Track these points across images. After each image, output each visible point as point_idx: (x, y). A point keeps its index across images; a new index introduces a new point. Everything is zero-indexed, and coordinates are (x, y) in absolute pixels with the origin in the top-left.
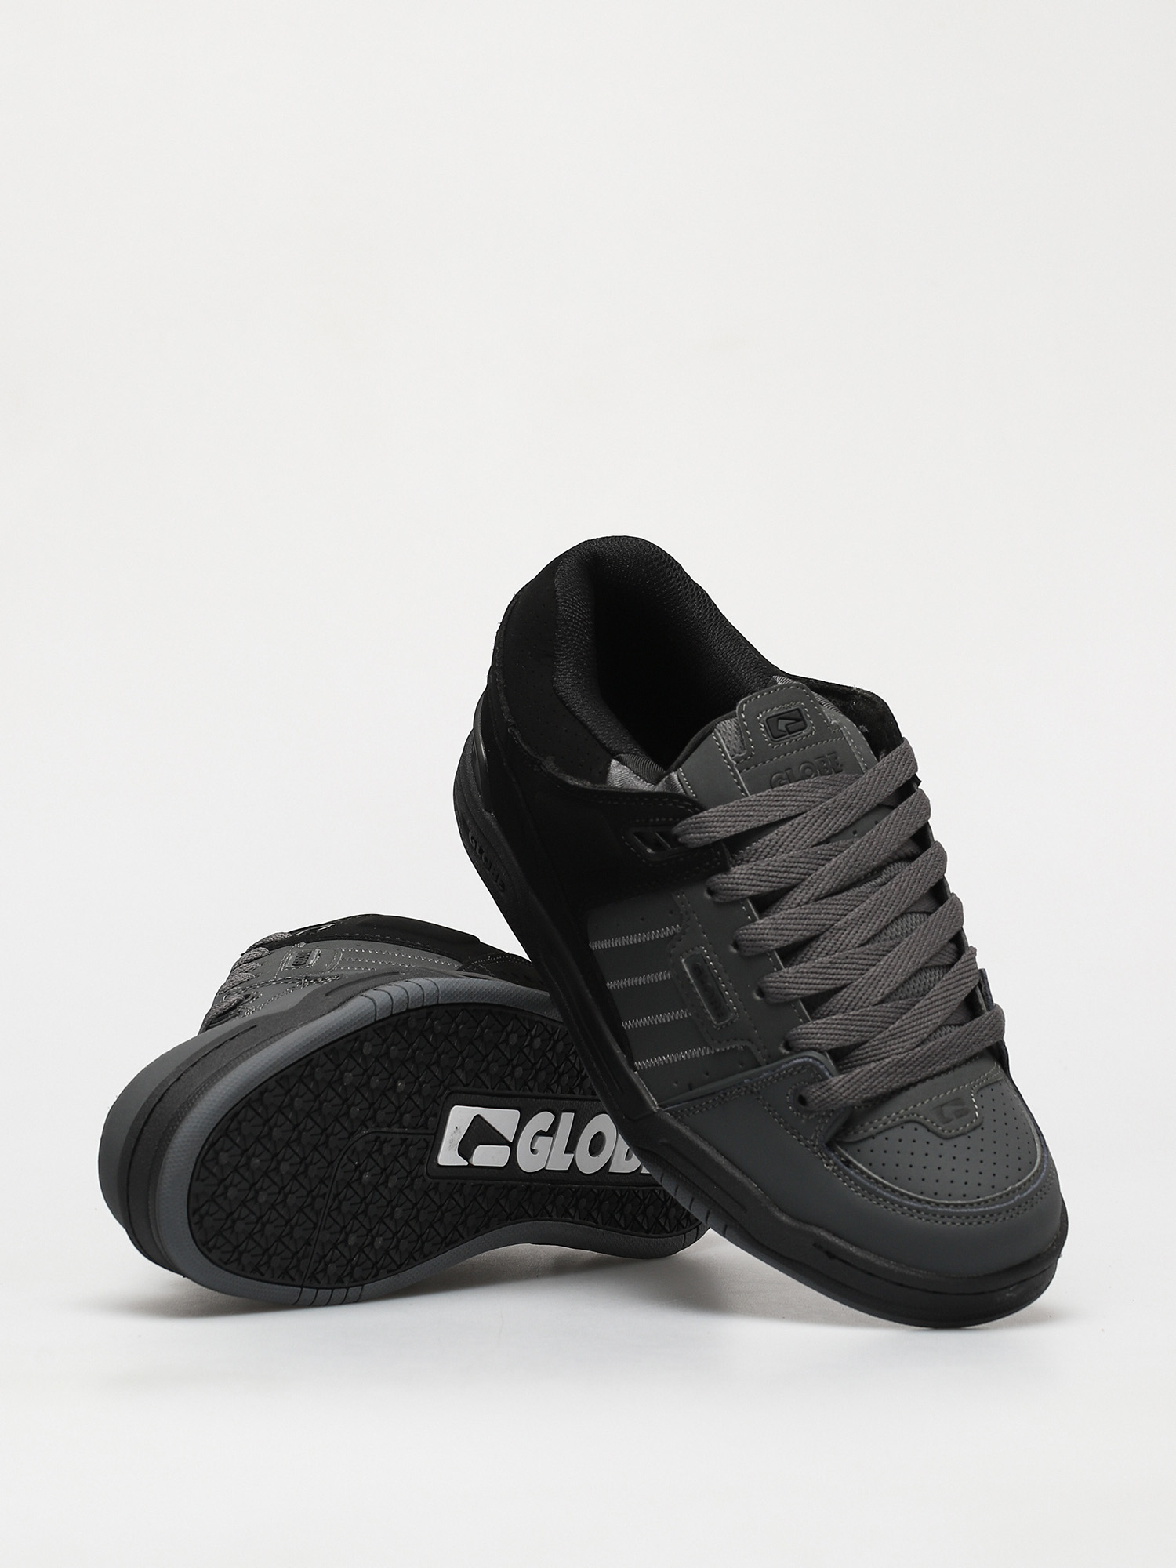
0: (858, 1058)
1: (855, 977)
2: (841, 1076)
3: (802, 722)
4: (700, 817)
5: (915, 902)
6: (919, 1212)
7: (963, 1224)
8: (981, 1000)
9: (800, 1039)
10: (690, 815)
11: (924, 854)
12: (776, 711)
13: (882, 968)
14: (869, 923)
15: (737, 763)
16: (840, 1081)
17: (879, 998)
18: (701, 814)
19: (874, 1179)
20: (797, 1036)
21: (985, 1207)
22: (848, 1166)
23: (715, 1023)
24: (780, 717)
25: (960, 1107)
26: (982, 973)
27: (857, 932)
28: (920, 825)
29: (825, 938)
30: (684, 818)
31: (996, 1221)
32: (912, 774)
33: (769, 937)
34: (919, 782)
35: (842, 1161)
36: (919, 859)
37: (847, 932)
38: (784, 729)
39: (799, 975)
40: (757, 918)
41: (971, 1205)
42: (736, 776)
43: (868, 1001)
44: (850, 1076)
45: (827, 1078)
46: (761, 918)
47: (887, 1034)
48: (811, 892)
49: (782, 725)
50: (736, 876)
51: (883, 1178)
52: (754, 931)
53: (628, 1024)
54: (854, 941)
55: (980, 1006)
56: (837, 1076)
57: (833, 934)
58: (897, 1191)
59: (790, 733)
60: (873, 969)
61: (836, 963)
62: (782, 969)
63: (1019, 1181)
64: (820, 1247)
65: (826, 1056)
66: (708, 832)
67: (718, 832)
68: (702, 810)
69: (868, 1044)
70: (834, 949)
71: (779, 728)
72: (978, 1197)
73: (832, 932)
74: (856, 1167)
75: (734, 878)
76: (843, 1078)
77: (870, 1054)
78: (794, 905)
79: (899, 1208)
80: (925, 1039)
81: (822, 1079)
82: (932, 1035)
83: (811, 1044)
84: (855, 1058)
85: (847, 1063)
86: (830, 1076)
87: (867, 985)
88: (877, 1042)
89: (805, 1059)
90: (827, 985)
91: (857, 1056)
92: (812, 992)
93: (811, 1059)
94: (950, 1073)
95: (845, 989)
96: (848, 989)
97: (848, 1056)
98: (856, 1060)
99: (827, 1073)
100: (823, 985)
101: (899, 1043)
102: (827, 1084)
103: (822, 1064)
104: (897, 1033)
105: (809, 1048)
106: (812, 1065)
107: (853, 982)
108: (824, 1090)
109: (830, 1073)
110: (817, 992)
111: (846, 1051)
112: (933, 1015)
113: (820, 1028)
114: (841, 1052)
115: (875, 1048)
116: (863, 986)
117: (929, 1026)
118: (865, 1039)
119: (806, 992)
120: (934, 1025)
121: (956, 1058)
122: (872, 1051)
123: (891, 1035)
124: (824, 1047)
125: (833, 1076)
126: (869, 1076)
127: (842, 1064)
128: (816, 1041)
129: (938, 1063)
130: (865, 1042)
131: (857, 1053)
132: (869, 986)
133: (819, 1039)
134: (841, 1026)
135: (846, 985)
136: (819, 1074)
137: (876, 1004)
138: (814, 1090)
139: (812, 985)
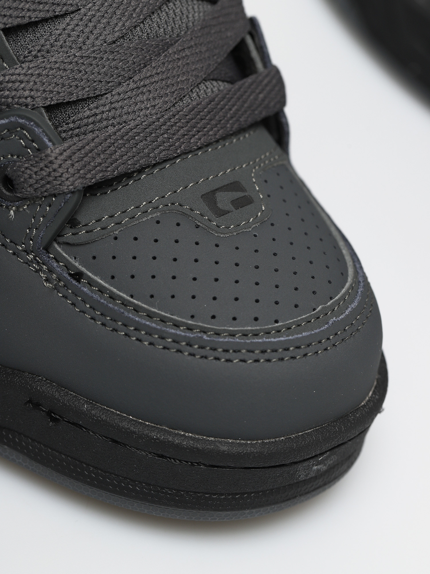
0: (89, 120)
6: (189, 345)
7: (257, 361)
8: (254, 54)
9: (3, 90)
16: (65, 151)
17: (117, 34)
19: (121, 298)
21: (288, 336)
22: (79, 281)
25: (240, 194)
26: (253, 23)
31: (305, 355)
35: (70, 275)
41: (268, 333)
45: (47, 147)
47: (131, 87)
51: (132, 297)
55: (251, 60)
56: (59, 143)
58: (156, 315)
63: (331, 298)
64: (37, 406)
65: (41, 114)
69: (104, 101)
72: (276, 322)
74: (91, 283)
77: (106, 114)
79: (160, 341)
80: (184, 97)
81: (38, 150)
82: (194, 91)
83: (20, 98)
84: (85, 121)
85: (71, 129)
86: (50, 144)
87: (99, 14)
88: (116, 97)
89: (13, 119)
90: (40, 11)
91: (88, 117)
92: (19, 21)
93: (22, 119)
94: (220, 147)
95: (68, 19)
96: (72, 19)
97: (72, 119)
98: (87, 125)
99: (46, 140)
100: (34, 10)
101: (148, 100)
102: (47, 156)
103: (38, 125)
104: (146, 86)
105: (17, 103)
106: (23, 127)
107: (80, 9)
108: (42, 165)
109: (50, 140)
110: (26, 21)
111: (70, 111)
112: (193, 65)
113: (32, 75)
114: (62, 112)
115: (113, 106)
116: (94, 16)
117: (189, 80)
118: (98, 93)
119: (10, 20)
120: (196, 78)
121: (228, 126)
122: (109, 111)
123: (138, 88)
124: (40, 103)
125: (54, 144)
126: (108, 144)
127: (64, 131)
128: (27, 93)
129: (203, 131)
130: (96, 97)
131: (88, 113)
132: (103, 16)
133: (31, 90)
134: (63, 72)
135: (69, 14)
136: (33, 141)
137: (114, 42)
138: (26, 165)
139: (20, 11)
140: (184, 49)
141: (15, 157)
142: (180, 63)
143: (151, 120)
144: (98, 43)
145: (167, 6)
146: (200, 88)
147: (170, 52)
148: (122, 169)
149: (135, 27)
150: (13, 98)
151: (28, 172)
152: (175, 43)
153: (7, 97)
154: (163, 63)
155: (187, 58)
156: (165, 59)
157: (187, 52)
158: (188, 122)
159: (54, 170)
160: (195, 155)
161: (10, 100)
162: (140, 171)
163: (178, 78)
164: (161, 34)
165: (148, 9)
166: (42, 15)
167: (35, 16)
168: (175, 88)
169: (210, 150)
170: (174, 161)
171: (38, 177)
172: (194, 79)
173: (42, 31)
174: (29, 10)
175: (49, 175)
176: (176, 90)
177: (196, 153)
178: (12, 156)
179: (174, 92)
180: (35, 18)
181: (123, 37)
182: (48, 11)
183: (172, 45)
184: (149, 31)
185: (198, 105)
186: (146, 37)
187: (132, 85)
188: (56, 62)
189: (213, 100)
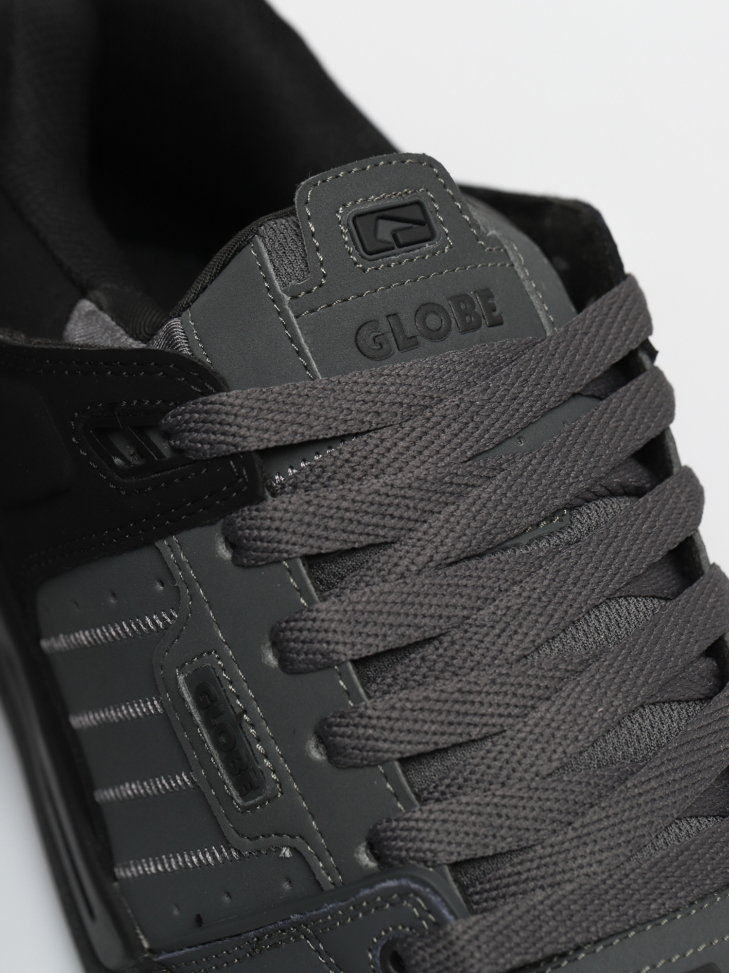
0: (510, 880)
1: (510, 721)
2: (473, 919)
3: (425, 229)
4: (212, 403)
5: (636, 577)
9: (395, 839)
10: (194, 396)
11: (660, 487)
12: (374, 202)
13: (564, 704)
14: (541, 615)
15: (294, 297)
16: (470, 928)
17: (555, 764)
18: (213, 398)
20: (389, 834)
23: (240, 801)
24: (383, 214)
27: (516, 632)
28: (651, 434)
29: (453, 643)
30: (183, 401)
32: (640, 340)
33: (339, 637)
34: (653, 354)
36: (649, 497)
37: (497, 631)
38: (390, 239)
39: (395, 714)
40: (317, 599)
42: (288, 325)
43: (534, 769)
44: (492, 919)
45: (446, 922)
46: (324, 599)
47: (569, 836)
48: (428, 552)
49: (385, 229)
50: (278, 514)
52: (309, 624)
53: (106, 795)
54: (509, 650)
56: (465, 917)
57: (469, 635)
59: (400, 246)
60: (543, 707)
61: (470, 692)
62: (362, 700)
65: (443, 874)
66: (224, 433)
67: (244, 438)
68: (219, 389)
69: (531, 855)
70: (469, 664)
71: (380, 236)
73: (466, 631)
75: (272, 519)
76: (477, 922)
77: (534, 873)
78: (393, 576)
80: (645, 846)
81: (436, 924)
82: (659, 837)
83: (417, 851)
84: (505, 881)
85: (486, 891)
86: (450, 918)
87: (532, 737)
88: (549, 850)
89: (404, 882)
90: (451, 734)
91: (509, 876)
92: (421, 748)
93: (415, 882)
94: (694, 912)
95: (489, 744)
96: (494, 745)
97: (488, 877)
98: (507, 886)
99: (445, 912)
100: (443, 734)
101: (592, 853)
102: (446, 934)
103: (435, 892)
104: (590, 834)
105: (413, 858)
106: (417, 894)
107: (505, 731)
108: (439, 945)
109: (451, 912)
110: (431, 747)
111: (485, 866)
112: (661, 801)
113: (435, 821)
114: (474, 868)
115: (543, 862)
116: (524, 740)
117: (653, 822)
118: (523, 844)
119: (409, 747)
120: (663, 821)
121: (708, 882)
122: (538, 868)
123: (579, 837)
124: (442, 858)
125: (456, 918)
126: (531, 918)
127: (477, 893)
128: (426, 845)
129: (669, 893)
130: (523, 849)
131: (509, 870)
132: (537, 740)
133: (432, 841)
134: (477, 818)
135: (491, 736)
136: (429, 912)
137: (550, 775)
138: (419, 944)
139: (422, 735)
140: (650, 779)
141: (408, 929)
142: (641, 800)
143: (594, 883)
144: (528, 776)
145: (630, 720)
146: (670, 832)
147: (629, 786)
148: (549, 950)
149: (581, 753)
150: (407, 851)
151: (421, 953)
152: (638, 771)
153: (400, 849)
154: (617, 802)
155: (652, 791)
156: (619, 796)
157: (653, 784)
158: (647, 883)
159: (455, 954)
160: (657, 925)
161: (404, 854)
162: (578, 949)
163: (637, 821)
164: (618, 760)
165: (600, 727)
166: (454, 739)
167: (443, 741)
168: (631, 836)
169: (679, 917)
170: (624, 935)
171: (434, 961)
172: (661, 821)
173: (452, 759)
174: (435, 733)
175: (448, 959)
176: (633, 838)
177: (658, 922)
178: (404, 927)
179: (629, 842)
180: (443, 744)
181: (562, 767)
182: (461, 734)
183: (633, 773)
184: (601, 756)
185: (663, 858)
186: (595, 766)
187: (571, 834)
188: (468, 804)
189: (687, 849)
